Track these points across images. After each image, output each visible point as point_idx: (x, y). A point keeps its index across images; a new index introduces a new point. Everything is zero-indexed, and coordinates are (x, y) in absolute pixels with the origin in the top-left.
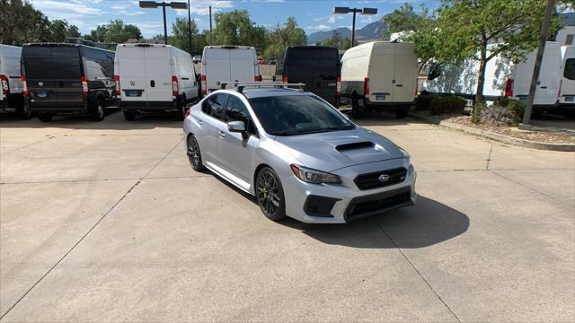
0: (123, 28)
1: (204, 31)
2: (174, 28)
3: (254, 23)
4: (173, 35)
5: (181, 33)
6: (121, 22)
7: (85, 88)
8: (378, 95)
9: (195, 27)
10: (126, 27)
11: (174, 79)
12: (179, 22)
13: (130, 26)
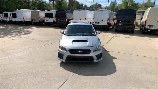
0: (98, 5)
1: (119, 5)
2: (110, 4)
3: (135, 2)
4: (110, 6)
5: (112, 6)
6: (97, 3)
7: (66, 21)
8: (150, 26)
9: (116, 4)
10: (98, 4)
11: (85, 19)
12: (112, 3)
13: (99, 4)
